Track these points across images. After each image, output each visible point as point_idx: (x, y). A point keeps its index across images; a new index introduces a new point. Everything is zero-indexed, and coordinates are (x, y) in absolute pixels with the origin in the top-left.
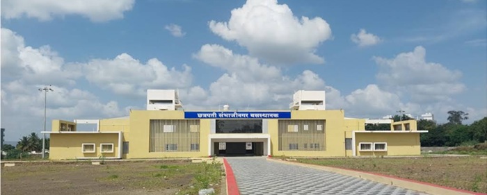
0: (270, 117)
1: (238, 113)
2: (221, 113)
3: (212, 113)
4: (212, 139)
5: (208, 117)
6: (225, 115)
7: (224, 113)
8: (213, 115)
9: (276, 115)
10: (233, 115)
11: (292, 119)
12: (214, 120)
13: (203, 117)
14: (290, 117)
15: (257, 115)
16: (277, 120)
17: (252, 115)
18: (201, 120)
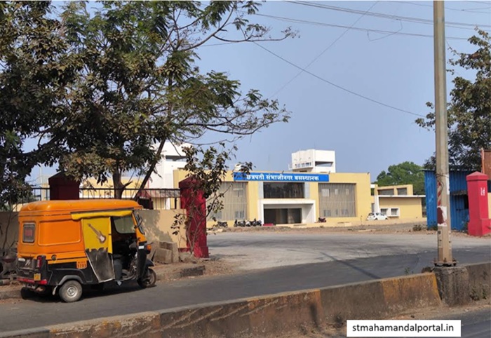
0: (312, 181)
1: (283, 174)
2: (268, 174)
3: (259, 174)
4: (264, 205)
5: (256, 179)
6: (273, 177)
7: (271, 174)
8: (261, 176)
9: (316, 178)
10: (279, 177)
11: (330, 182)
12: (262, 183)
13: (251, 180)
14: (328, 181)
15: (300, 178)
16: (317, 183)
17: (296, 178)
18: (250, 182)
